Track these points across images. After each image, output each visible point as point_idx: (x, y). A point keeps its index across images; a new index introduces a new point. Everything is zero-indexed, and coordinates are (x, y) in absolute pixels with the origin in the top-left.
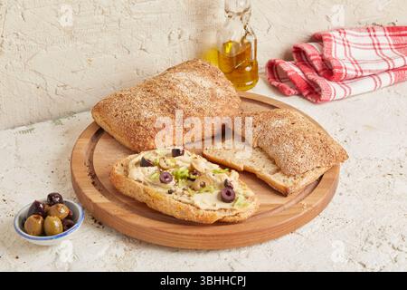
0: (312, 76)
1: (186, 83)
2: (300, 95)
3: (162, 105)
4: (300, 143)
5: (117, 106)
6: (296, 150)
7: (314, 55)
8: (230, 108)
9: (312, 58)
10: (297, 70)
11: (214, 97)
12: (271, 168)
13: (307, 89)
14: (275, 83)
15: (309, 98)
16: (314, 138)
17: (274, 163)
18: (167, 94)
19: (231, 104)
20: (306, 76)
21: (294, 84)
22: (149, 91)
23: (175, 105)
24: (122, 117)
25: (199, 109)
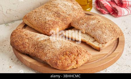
3: (54, 14)
4: (104, 29)
5: (35, 16)
6: (103, 33)
8: (81, 13)
11: (74, 9)
12: (92, 40)
16: (109, 27)
17: (93, 38)
18: (55, 10)
19: (81, 11)
22: (47, 9)
23: (59, 13)
24: (38, 20)
25: (69, 15)
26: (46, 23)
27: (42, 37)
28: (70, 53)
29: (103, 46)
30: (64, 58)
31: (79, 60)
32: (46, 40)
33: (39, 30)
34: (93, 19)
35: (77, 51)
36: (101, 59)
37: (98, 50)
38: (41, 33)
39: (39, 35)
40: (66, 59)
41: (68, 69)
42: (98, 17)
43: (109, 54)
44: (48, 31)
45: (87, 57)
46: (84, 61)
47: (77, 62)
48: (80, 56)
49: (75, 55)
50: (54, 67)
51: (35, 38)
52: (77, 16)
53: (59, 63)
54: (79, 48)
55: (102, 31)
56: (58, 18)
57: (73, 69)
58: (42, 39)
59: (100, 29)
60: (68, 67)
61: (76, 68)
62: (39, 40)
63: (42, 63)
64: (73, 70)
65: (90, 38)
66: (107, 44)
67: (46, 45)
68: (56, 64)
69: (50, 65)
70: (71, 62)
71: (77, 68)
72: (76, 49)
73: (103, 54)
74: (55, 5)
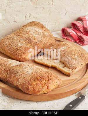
0: (80, 34)
1: (33, 31)
2: (76, 42)
3: (25, 40)
5: (7, 42)
7: (80, 26)
9: (79, 27)
10: (73, 32)
11: (44, 36)
13: (78, 39)
14: (65, 38)
15: (79, 43)
18: (26, 36)
20: (77, 35)
21: (73, 38)
22: (19, 35)
23: (31, 40)
24: (10, 47)
25: (40, 41)
26: (17, 49)
27: (14, 63)
28: (41, 78)
29: (72, 71)
30: (35, 83)
31: (49, 85)
32: (17, 66)
33: (11, 56)
34: (63, 45)
35: (48, 77)
36: (70, 84)
37: (68, 75)
38: (13, 59)
39: (11, 61)
40: (37, 84)
41: (39, 94)
42: (68, 43)
43: (78, 79)
44: (20, 57)
45: (57, 82)
46: (54, 85)
47: (48, 87)
48: (50, 81)
49: (46, 80)
50: (26, 92)
51: (7, 64)
52: (47, 43)
53: (30, 88)
54: (49, 73)
55: (72, 57)
56: (29, 45)
57: (44, 93)
58: (14, 65)
59: (70, 55)
60: (39, 91)
61: (46, 92)
62: (11, 66)
63: (14, 88)
64: (43, 95)
65: (61, 64)
66: (76, 69)
67: (18, 71)
68: (28, 89)
69: (22, 90)
70: (42, 87)
71: (48, 92)
72: (47, 75)
73: (73, 79)
74: (26, 31)
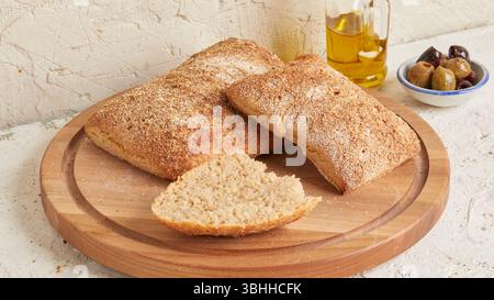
1: (230, 71)
3: (200, 104)
4: (356, 126)
5: (129, 113)
6: (353, 141)
18: (204, 89)
22: (176, 87)
24: (139, 129)
33: (145, 164)
74: (204, 71)
